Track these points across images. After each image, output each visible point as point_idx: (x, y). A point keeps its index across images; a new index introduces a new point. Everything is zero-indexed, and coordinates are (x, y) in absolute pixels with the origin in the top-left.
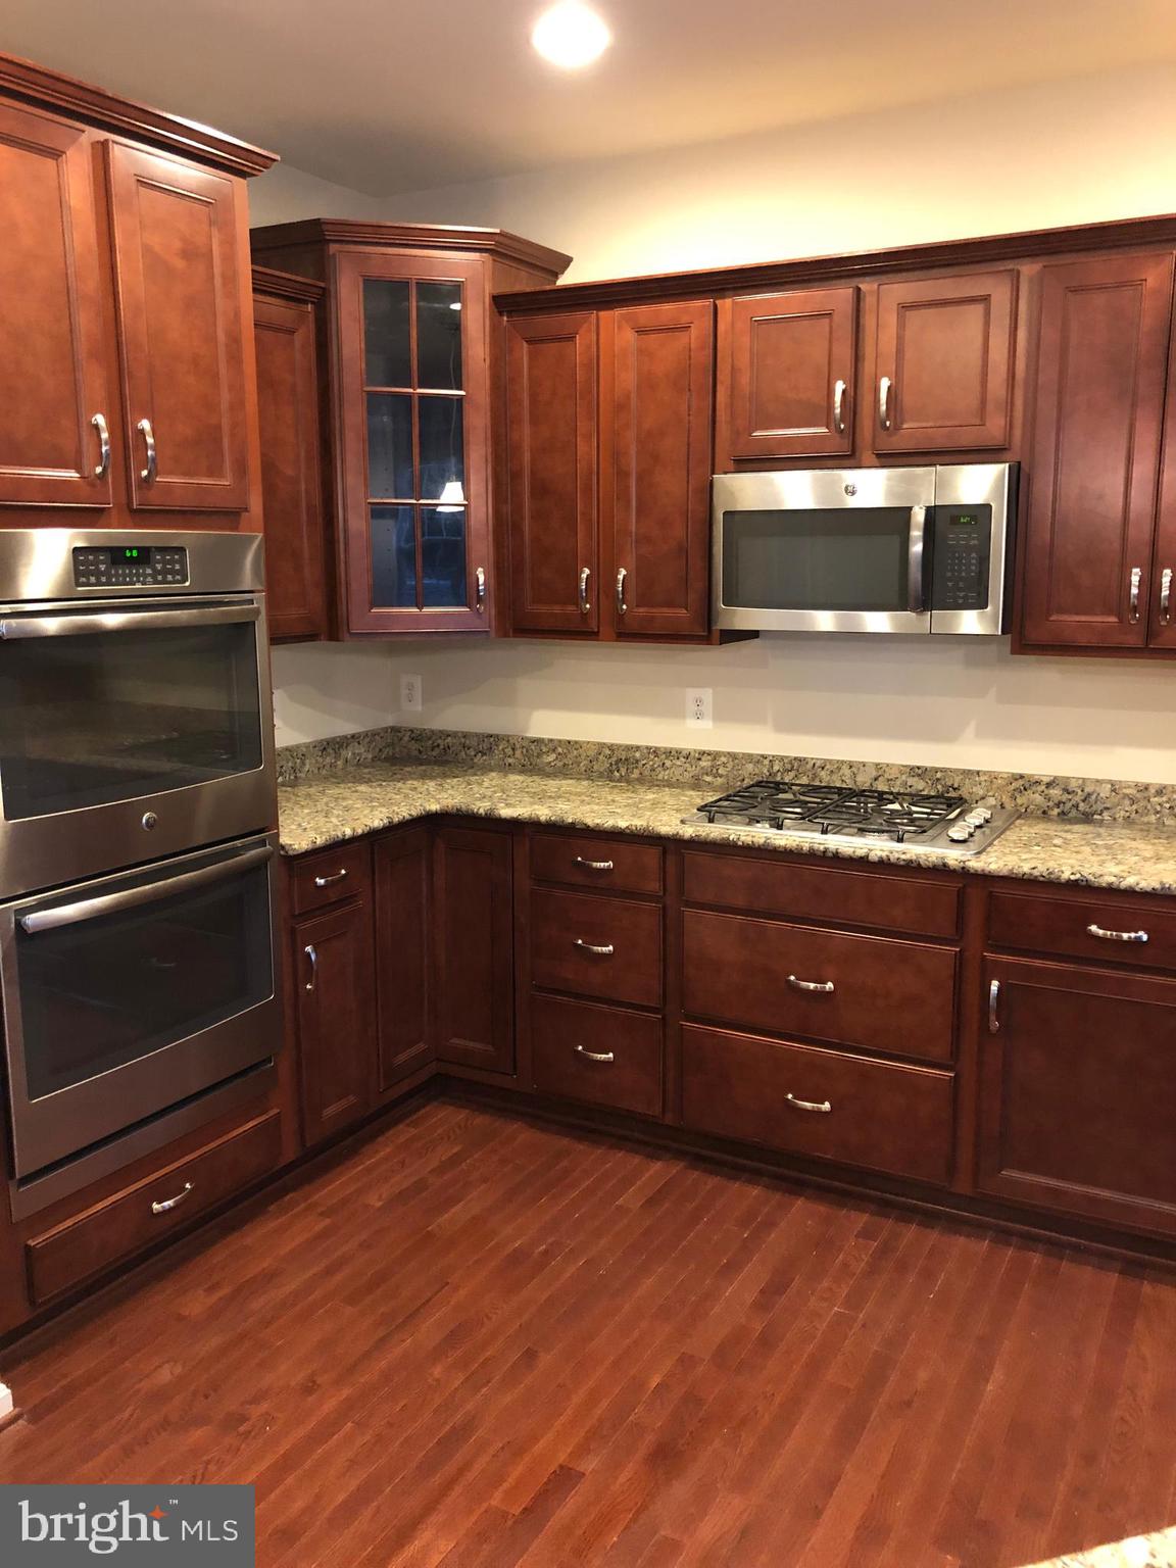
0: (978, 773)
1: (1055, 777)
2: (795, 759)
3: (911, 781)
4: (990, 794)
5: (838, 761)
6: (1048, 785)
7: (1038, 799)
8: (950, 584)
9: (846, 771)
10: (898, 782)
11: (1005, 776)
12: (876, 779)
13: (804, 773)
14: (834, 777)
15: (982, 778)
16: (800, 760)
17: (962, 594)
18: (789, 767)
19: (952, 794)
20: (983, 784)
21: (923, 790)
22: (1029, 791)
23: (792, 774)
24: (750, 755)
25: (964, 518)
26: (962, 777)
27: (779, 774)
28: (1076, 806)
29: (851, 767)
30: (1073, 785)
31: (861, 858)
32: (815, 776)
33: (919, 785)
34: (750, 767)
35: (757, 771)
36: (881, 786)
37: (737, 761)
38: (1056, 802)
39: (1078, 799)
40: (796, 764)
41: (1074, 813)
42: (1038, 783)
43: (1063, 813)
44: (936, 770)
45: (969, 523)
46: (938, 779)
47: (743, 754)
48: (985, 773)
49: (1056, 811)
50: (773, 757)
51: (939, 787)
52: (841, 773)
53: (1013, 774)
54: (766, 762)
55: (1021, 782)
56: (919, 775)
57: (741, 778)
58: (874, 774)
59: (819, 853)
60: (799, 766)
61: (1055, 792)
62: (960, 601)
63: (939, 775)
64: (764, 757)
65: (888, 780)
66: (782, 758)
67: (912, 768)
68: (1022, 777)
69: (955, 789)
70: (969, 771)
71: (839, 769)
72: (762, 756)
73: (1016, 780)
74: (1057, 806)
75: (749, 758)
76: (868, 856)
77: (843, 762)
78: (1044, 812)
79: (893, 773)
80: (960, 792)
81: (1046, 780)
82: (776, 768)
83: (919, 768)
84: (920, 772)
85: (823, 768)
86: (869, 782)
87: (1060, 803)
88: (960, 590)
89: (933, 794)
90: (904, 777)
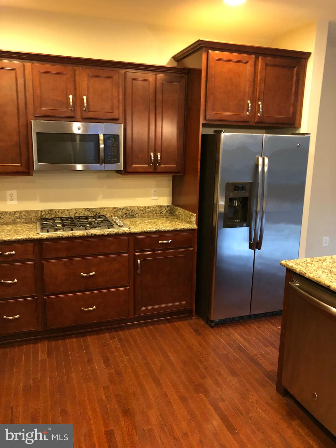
0: (104, 208)
1: (124, 207)
2: (49, 210)
3: (86, 213)
4: (108, 213)
5: (63, 209)
6: (123, 209)
7: (120, 213)
8: (109, 156)
9: (66, 212)
10: (82, 214)
11: (111, 208)
12: (76, 213)
13: (53, 214)
14: (63, 214)
15: (106, 210)
16: (51, 210)
17: (113, 159)
18: (47, 213)
19: (98, 215)
20: (106, 211)
21: (89, 215)
22: (118, 212)
23: (48, 215)
24: (34, 211)
25: (111, 138)
26: (100, 210)
27: (44, 215)
28: (130, 214)
29: (68, 211)
30: (129, 208)
31: (102, 235)
32: (56, 215)
33: (88, 213)
34: (34, 214)
35: (36, 215)
36: (77, 215)
37: (29, 213)
38: (125, 213)
39: (130, 212)
40: (50, 212)
41: (129, 216)
42: (120, 209)
43: (127, 216)
44: (93, 209)
45: (113, 140)
46: (94, 211)
47: (31, 211)
48: (106, 208)
49: (125, 216)
50: (42, 210)
51: (94, 213)
52: (64, 213)
53: (114, 207)
54: (39, 212)
55: (116, 209)
56: (88, 211)
57: (31, 218)
58: (75, 212)
59: (90, 235)
60: (51, 212)
61: (124, 211)
62: (112, 161)
63: (94, 210)
64: (39, 211)
65: (79, 213)
66: (45, 211)
67: (86, 209)
68: (116, 208)
69: (98, 213)
70: (102, 208)
71: (64, 211)
72: (38, 210)
73: (115, 209)
74: (125, 214)
75: (33, 211)
76: (104, 234)
77: (65, 209)
78: (122, 216)
79: (81, 211)
80: (100, 214)
81: (122, 208)
82: (43, 214)
83: (88, 209)
84: (88, 210)
85: (59, 212)
86: (74, 214)
87: (126, 213)
88: (112, 158)
89: (92, 215)
90: (84, 212)
